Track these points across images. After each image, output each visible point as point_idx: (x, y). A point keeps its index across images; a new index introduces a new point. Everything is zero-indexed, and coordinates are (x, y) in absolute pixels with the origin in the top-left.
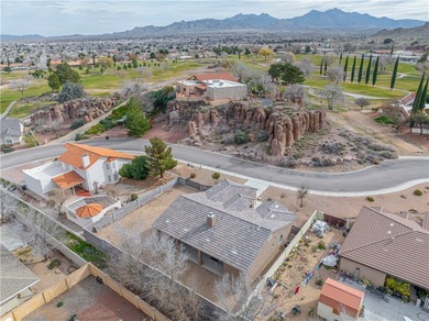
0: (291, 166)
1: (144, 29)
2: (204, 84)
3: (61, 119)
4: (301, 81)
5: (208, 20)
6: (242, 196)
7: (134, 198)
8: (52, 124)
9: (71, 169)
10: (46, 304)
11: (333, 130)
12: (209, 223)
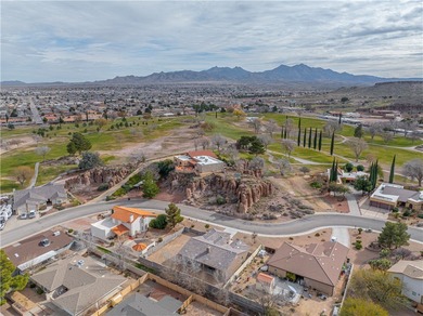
0: (251, 219)
1: (125, 78)
2: (194, 160)
3: (89, 183)
4: (262, 152)
5: (185, 72)
6: (223, 237)
7: (160, 241)
8: (82, 187)
9: (120, 223)
10: (132, 291)
11: (280, 194)
12: (207, 251)
